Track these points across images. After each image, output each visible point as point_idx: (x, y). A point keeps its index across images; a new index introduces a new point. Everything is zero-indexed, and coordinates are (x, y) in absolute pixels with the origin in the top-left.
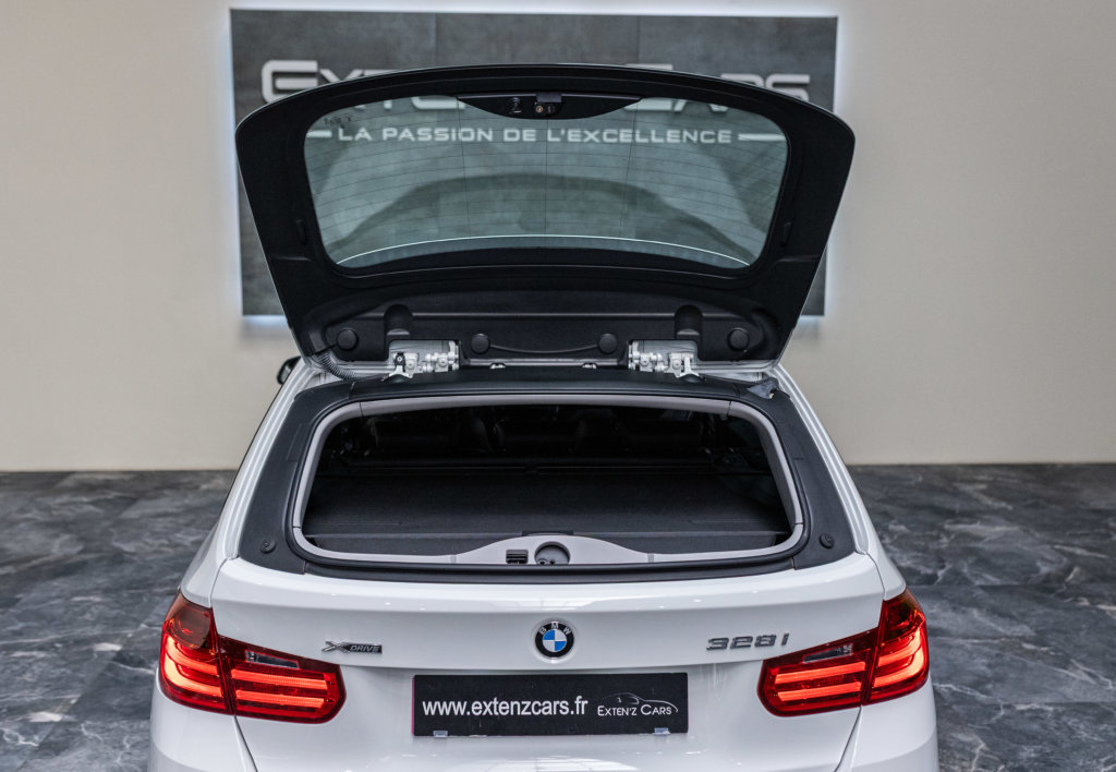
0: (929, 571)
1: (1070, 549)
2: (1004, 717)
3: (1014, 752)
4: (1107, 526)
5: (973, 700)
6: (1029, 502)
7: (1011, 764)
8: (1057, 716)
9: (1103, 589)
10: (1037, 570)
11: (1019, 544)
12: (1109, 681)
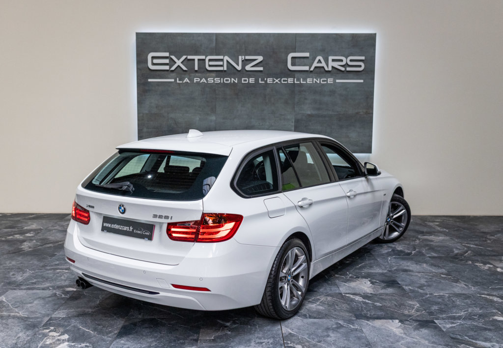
0: (409, 252)
1: (469, 245)
2: (428, 297)
3: (430, 307)
4: (486, 238)
5: (418, 292)
6: (456, 229)
7: (428, 311)
8: (449, 297)
9: (479, 258)
10: (453, 252)
11: (448, 243)
12: (473, 287)
